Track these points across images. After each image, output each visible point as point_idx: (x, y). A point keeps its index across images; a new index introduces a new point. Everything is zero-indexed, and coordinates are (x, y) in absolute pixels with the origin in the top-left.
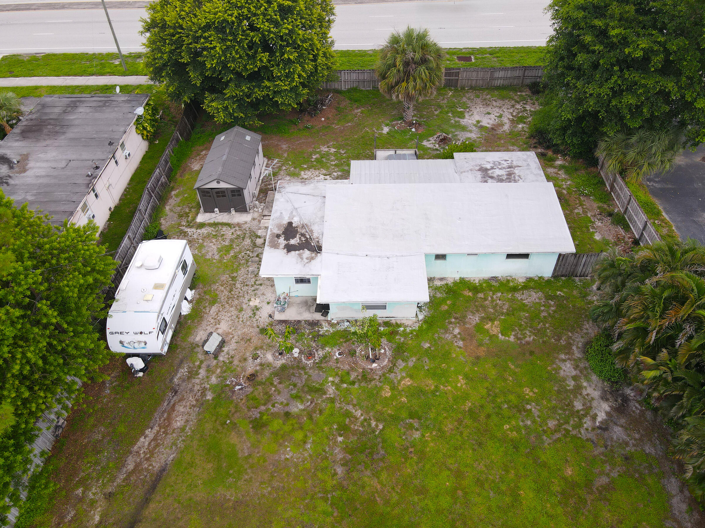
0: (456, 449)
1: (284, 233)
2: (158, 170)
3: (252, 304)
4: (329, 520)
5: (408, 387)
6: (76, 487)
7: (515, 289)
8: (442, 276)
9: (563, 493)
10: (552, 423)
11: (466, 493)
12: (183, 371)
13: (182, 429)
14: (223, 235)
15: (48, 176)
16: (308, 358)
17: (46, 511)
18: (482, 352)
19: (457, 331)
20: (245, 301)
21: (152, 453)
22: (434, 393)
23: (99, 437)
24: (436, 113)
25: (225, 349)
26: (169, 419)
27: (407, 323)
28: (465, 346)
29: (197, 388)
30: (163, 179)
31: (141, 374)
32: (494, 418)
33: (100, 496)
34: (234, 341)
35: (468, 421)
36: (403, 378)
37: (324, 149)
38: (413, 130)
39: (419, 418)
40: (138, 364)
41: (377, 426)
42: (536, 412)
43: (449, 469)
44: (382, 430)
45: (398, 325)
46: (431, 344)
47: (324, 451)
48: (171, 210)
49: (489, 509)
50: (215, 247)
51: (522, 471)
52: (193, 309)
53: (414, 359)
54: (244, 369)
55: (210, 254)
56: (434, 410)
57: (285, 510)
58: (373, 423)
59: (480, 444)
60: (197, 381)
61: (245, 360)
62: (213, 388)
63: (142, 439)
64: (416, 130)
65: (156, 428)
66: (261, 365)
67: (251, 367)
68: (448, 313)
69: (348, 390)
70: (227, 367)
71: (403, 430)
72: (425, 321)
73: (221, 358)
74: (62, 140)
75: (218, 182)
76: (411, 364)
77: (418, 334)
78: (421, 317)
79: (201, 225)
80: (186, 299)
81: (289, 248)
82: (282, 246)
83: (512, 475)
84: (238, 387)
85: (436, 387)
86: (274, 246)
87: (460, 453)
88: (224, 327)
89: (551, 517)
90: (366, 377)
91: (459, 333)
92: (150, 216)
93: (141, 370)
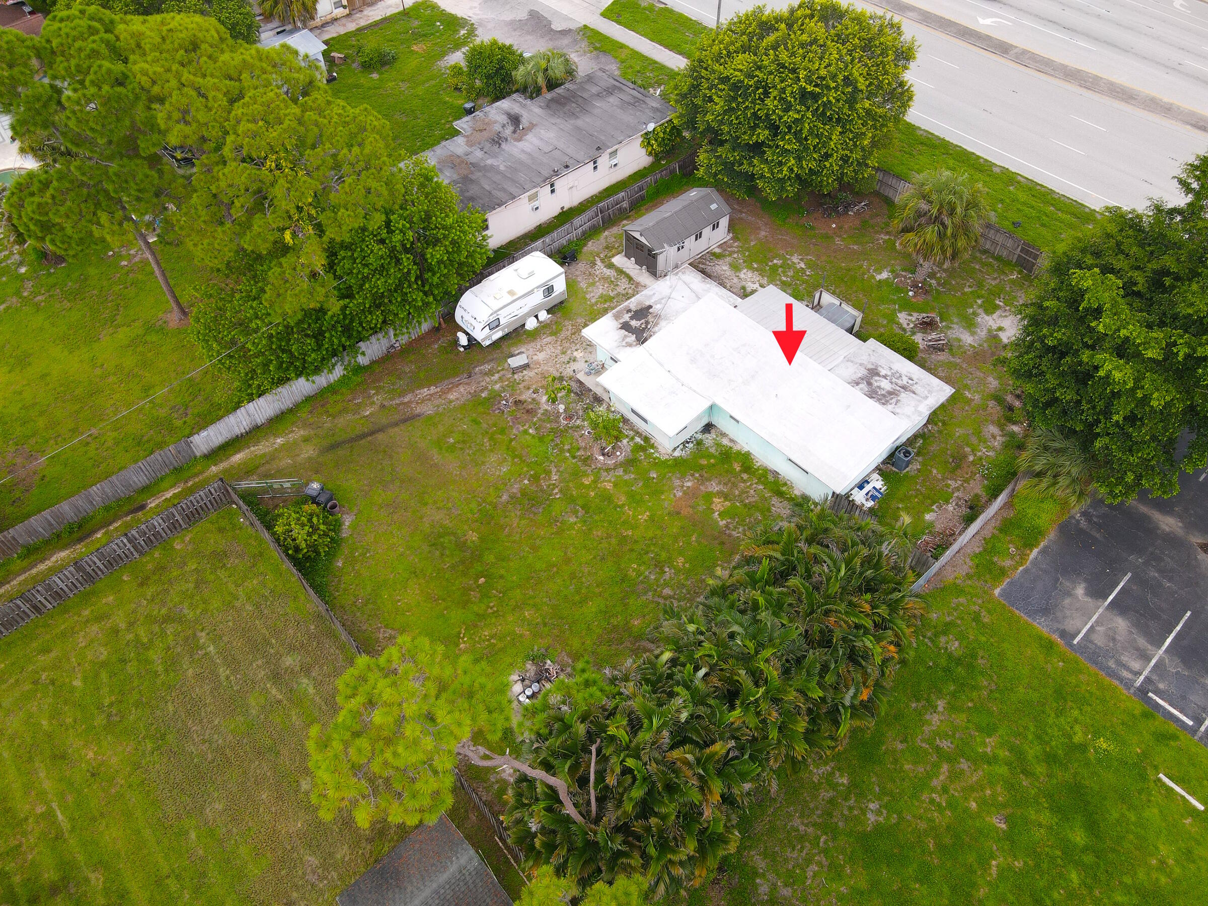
0: (585, 547)
1: (636, 312)
2: (623, 194)
3: (575, 354)
4: (469, 515)
5: (605, 489)
6: (373, 388)
7: (780, 494)
8: (735, 439)
9: (614, 627)
10: (667, 591)
11: (558, 572)
12: (487, 367)
13: (451, 402)
14: (617, 285)
15: (530, 154)
16: (566, 419)
17: (350, 389)
18: (685, 511)
19: (689, 484)
20: (574, 348)
21: (423, 401)
22: (617, 506)
23: (407, 370)
24: (967, 290)
25: (525, 372)
26: (450, 390)
27: (661, 449)
28: (680, 498)
29: (483, 384)
30: (625, 204)
31: (462, 349)
32: (634, 555)
33: (379, 403)
34: (536, 371)
35: (614, 541)
36: (610, 481)
37: (795, 259)
38: (911, 293)
39: (587, 513)
40: (463, 340)
41: (556, 494)
42: (667, 576)
43: (566, 553)
44: (556, 499)
45: (653, 446)
46: (658, 476)
47: (509, 480)
48: (606, 237)
49: (559, 592)
50: (601, 291)
51: (606, 595)
52: (536, 329)
53: (633, 476)
54: (521, 393)
55: (592, 295)
56: (602, 516)
57: (453, 490)
58: (556, 491)
59: (603, 559)
60: (488, 379)
61: (529, 388)
62: (492, 391)
63: (425, 390)
64: (914, 296)
65: (439, 389)
66: (534, 399)
67: (527, 396)
68: (702, 468)
69: (566, 458)
70: (513, 385)
71: (568, 510)
72: (676, 459)
73: (516, 376)
74: (568, 125)
75: (641, 235)
76: (626, 477)
77: (658, 464)
78: (677, 454)
79: (611, 266)
80: (536, 317)
81: (625, 326)
82: (622, 321)
83: (597, 590)
84: (504, 402)
85: (623, 505)
86: (617, 317)
87: (584, 551)
88: (541, 356)
89: (589, 629)
90: (588, 460)
91: (688, 487)
92: (584, 233)
93: (463, 346)
